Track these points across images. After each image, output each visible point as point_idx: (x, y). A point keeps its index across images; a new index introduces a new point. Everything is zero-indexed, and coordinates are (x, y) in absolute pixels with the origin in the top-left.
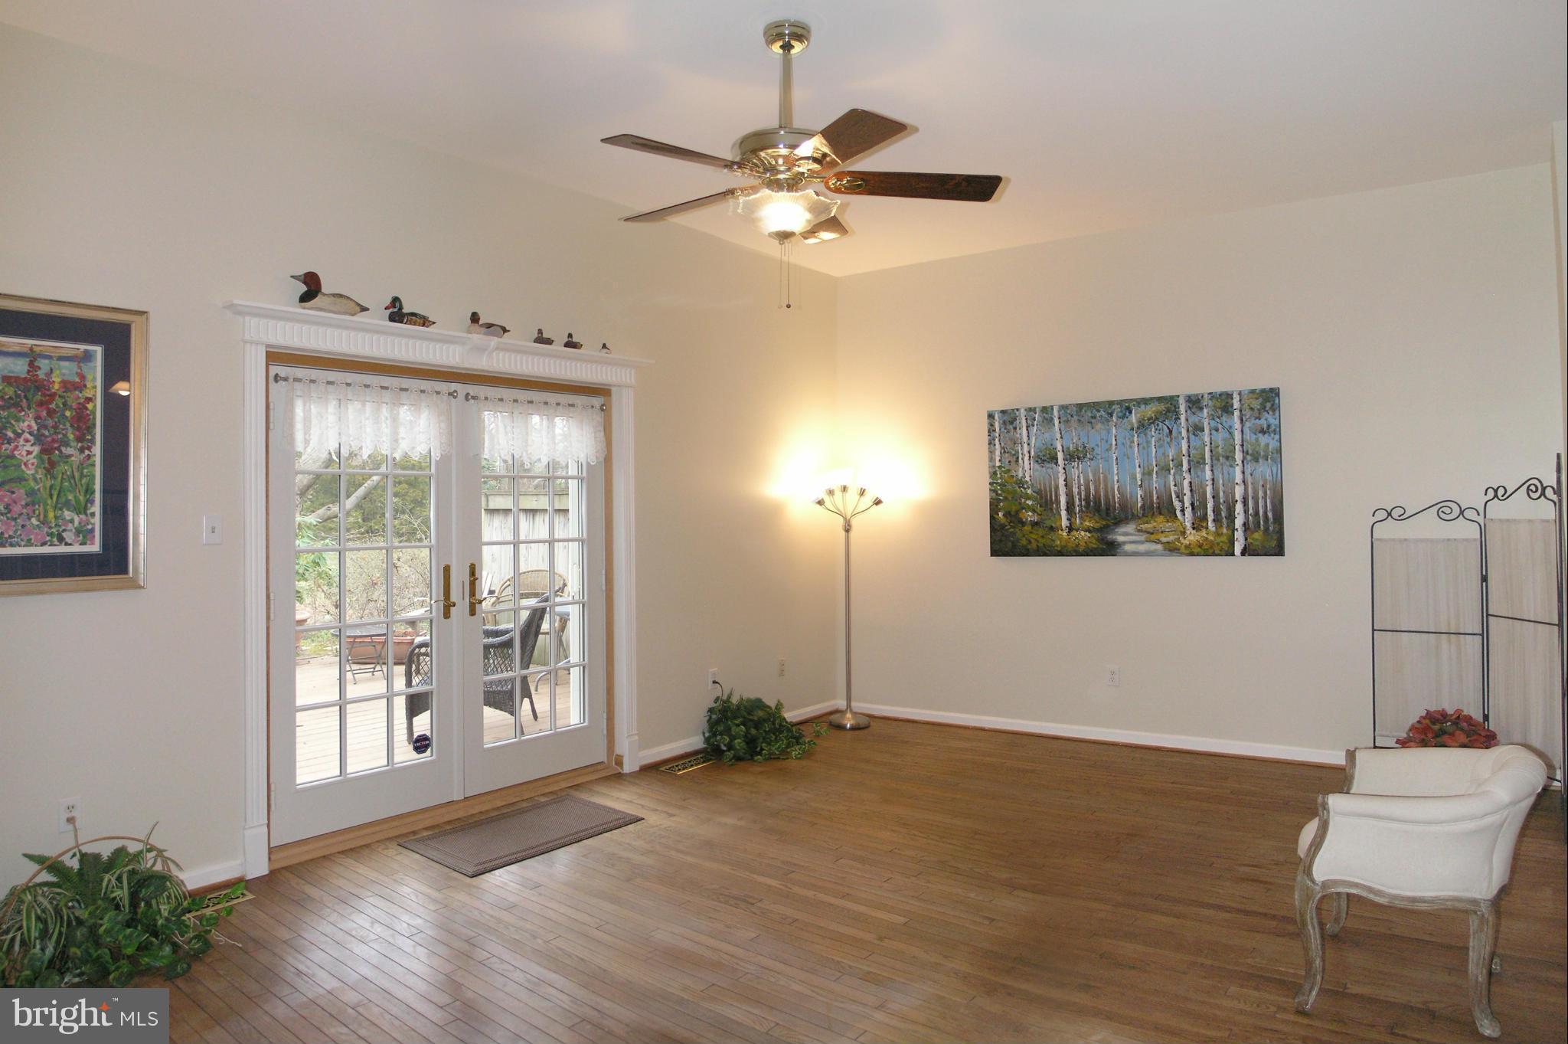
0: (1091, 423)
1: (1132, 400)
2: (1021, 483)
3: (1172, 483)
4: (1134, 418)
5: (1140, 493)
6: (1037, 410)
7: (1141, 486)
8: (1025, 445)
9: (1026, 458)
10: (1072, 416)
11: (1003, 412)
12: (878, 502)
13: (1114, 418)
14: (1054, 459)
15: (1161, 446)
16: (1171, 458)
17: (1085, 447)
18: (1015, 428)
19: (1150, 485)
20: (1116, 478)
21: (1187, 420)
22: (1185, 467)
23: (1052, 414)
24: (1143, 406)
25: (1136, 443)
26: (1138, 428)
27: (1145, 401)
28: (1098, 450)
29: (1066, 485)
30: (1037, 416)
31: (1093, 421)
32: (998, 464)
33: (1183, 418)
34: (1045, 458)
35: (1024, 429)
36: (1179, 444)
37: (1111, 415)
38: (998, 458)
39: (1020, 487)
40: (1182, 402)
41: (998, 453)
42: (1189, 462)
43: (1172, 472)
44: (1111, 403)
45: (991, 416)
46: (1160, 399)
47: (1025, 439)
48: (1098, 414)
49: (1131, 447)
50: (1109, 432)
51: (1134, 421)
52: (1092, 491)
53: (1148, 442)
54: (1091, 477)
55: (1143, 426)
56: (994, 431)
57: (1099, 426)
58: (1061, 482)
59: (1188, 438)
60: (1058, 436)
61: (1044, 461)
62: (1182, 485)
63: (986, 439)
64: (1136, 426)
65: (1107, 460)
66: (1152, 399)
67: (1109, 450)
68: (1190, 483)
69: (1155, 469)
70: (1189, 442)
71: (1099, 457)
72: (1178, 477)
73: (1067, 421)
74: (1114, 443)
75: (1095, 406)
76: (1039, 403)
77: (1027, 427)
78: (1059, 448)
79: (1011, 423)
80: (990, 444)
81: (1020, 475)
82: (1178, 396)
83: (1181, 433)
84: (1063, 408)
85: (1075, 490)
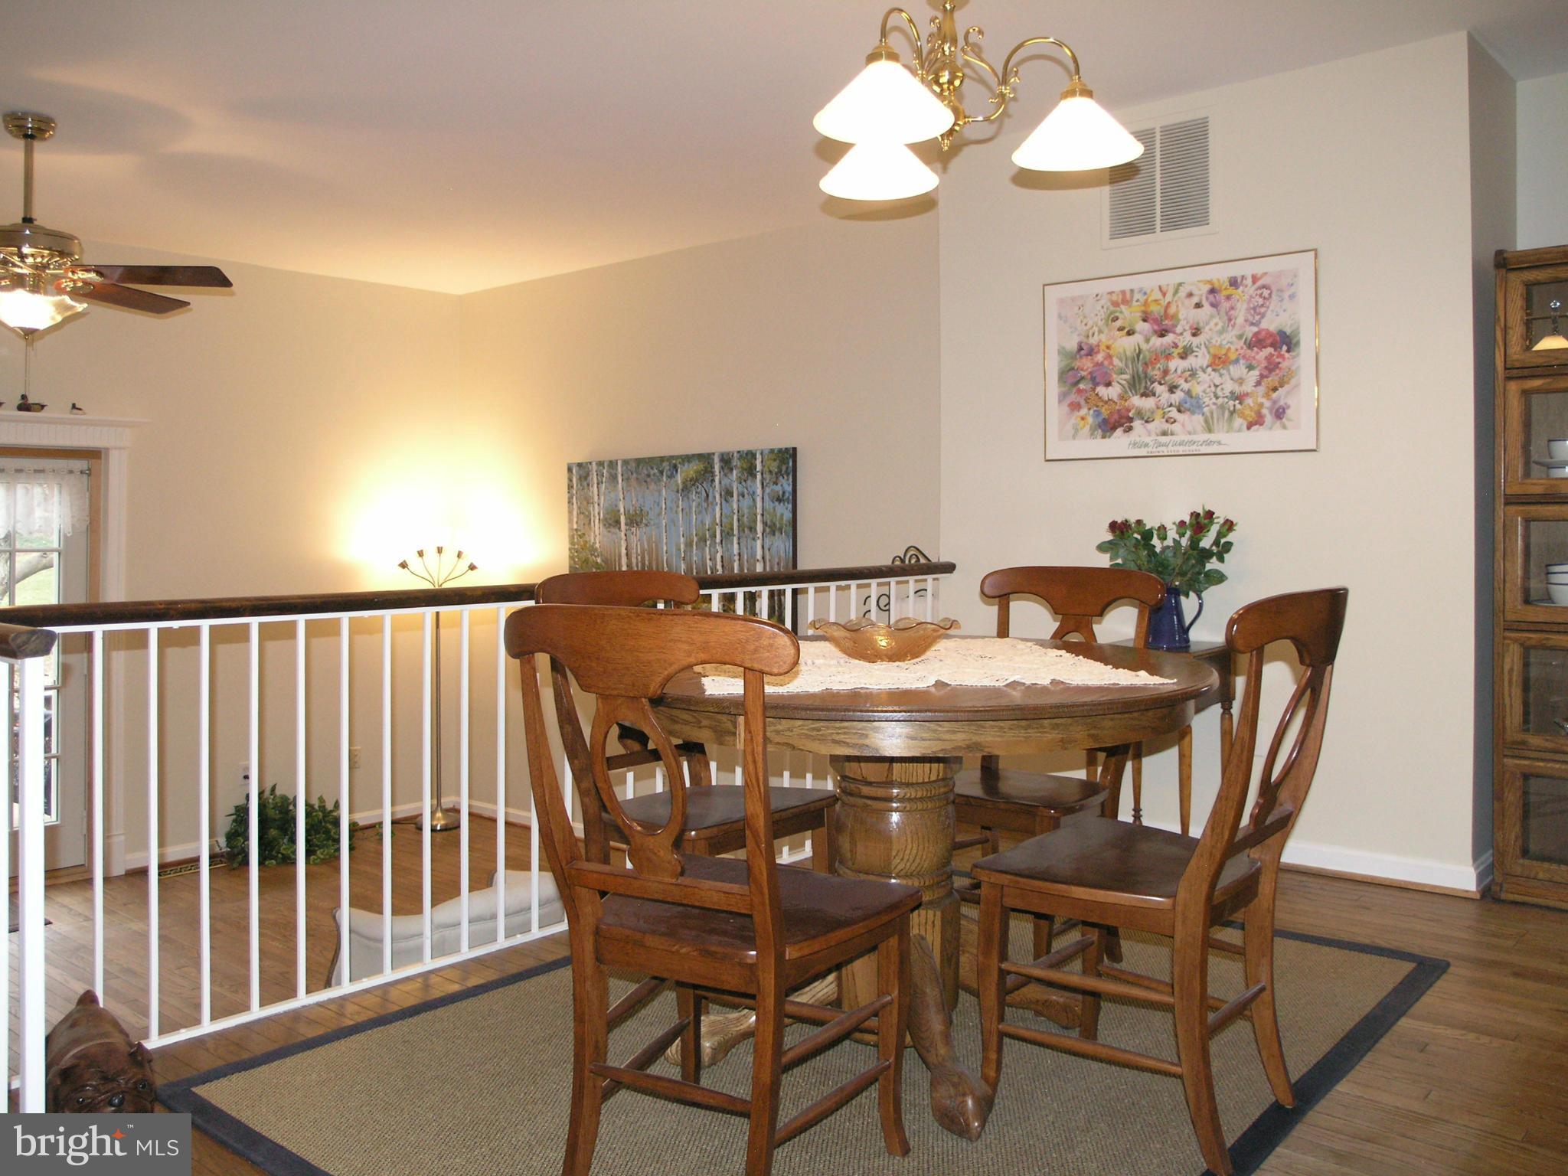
0: (645, 482)
1: (678, 457)
2: (593, 549)
3: (708, 557)
4: (679, 479)
5: (683, 566)
6: (606, 464)
7: (684, 559)
8: (596, 505)
9: (597, 521)
10: (632, 474)
11: (580, 465)
12: (472, 567)
13: (664, 479)
14: (618, 522)
15: (700, 512)
16: (707, 527)
17: (642, 510)
18: (588, 485)
19: (691, 557)
20: (665, 548)
21: (720, 482)
22: (718, 540)
23: (617, 470)
24: (686, 464)
25: (680, 508)
26: (683, 490)
27: (688, 459)
28: (651, 515)
29: (627, 554)
30: (605, 471)
31: (648, 480)
32: (575, 527)
33: (717, 479)
34: (610, 522)
35: (595, 486)
36: (714, 510)
37: (662, 473)
38: (575, 520)
39: (592, 555)
40: (716, 460)
41: (575, 513)
42: (722, 531)
43: (708, 543)
44: (662, 459)
45: (570, 470)
46: (700, 457)
47: (596, 498)
48: (652, 472)
49: (677, 512)
50: (660, 492)
51: (679, 482)
52: (647, 563)
53: (690, 508)
54: (646, 547)
55: (686, 489)
56: (572, 487)
57: (652, 486)
58: (624, 551)
59: (721, 504)
60: (621, 497)
61: (610, 524)
62: (715, 559)
63: (566, 496)
64: (681, 487)
65: (658, 526)
66: (693, 455)
67: (659, 514)
68: (722, 557)
69: (695, 539)
70: (721, 509)
71: (652, 522)
72: (712, 550)
73: (628, 479)
74: (664, 506)
75: (649, 462)
76: (606, 457)
77: (598, 484)
78: (622, 510)
79: (586, 478)
80: (569, 502)
81: (592, 541)
82: (714, 454)
83: (715, 497)
84: (626, 462)
85: (634, 561)
